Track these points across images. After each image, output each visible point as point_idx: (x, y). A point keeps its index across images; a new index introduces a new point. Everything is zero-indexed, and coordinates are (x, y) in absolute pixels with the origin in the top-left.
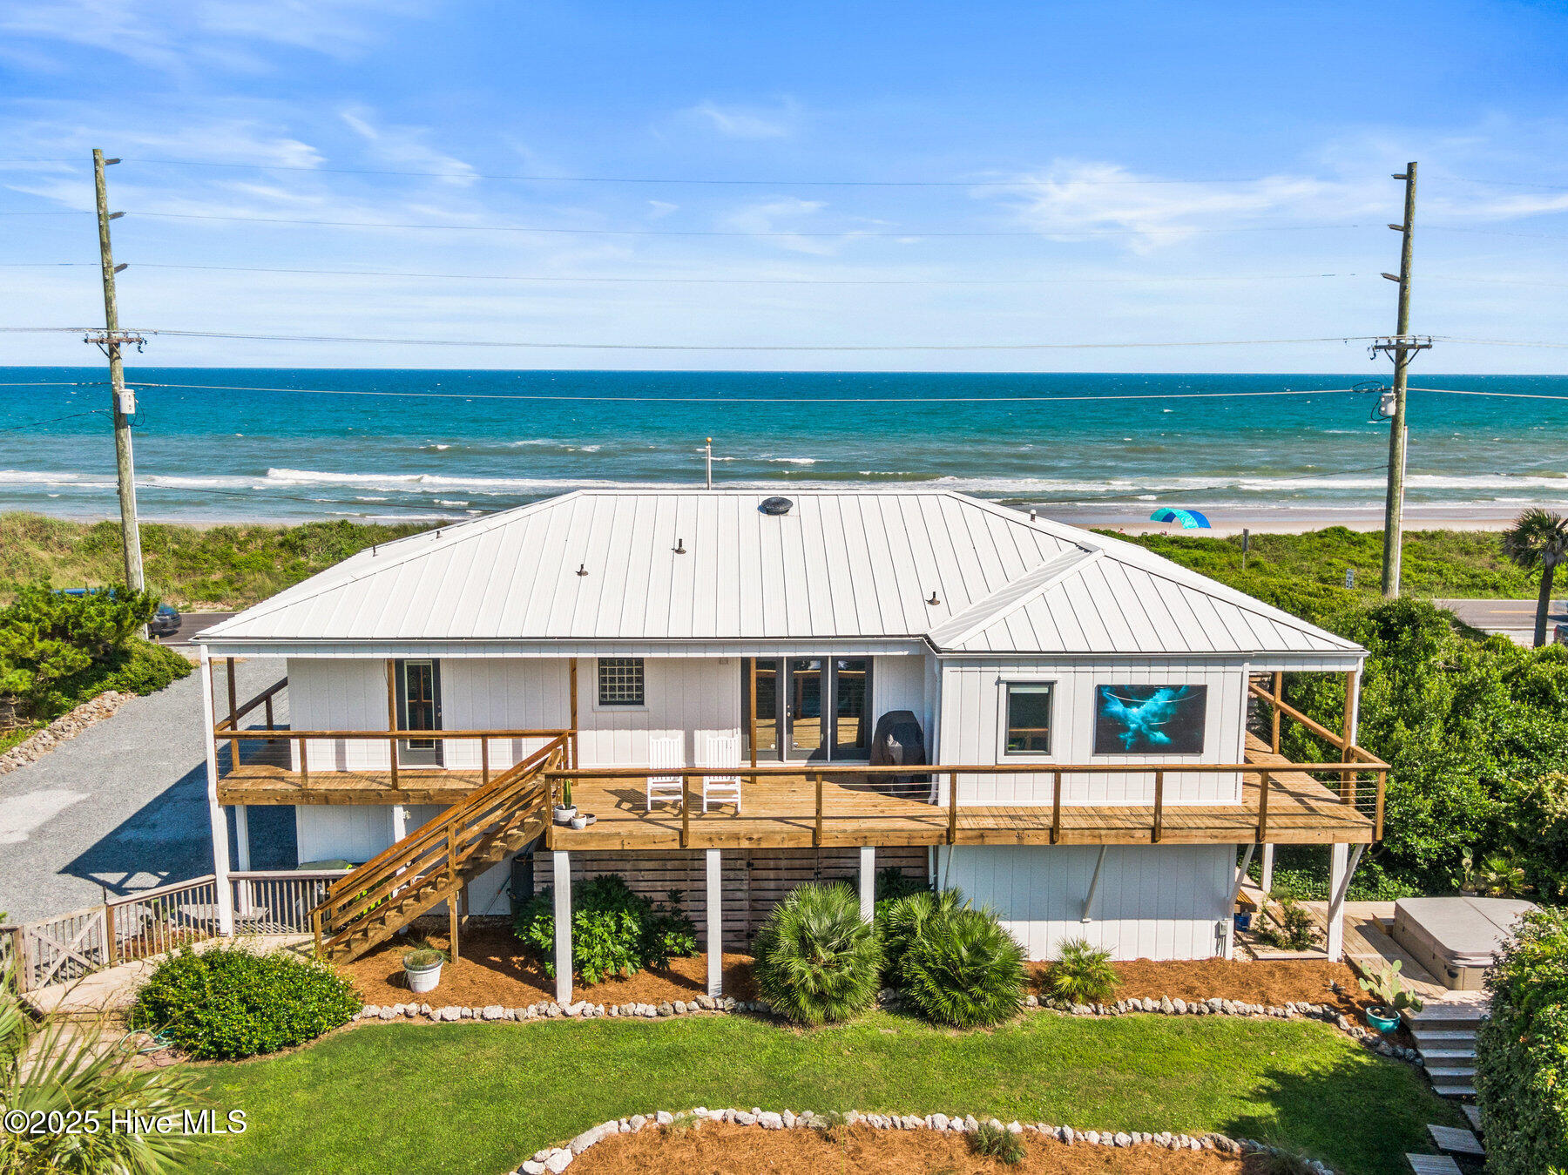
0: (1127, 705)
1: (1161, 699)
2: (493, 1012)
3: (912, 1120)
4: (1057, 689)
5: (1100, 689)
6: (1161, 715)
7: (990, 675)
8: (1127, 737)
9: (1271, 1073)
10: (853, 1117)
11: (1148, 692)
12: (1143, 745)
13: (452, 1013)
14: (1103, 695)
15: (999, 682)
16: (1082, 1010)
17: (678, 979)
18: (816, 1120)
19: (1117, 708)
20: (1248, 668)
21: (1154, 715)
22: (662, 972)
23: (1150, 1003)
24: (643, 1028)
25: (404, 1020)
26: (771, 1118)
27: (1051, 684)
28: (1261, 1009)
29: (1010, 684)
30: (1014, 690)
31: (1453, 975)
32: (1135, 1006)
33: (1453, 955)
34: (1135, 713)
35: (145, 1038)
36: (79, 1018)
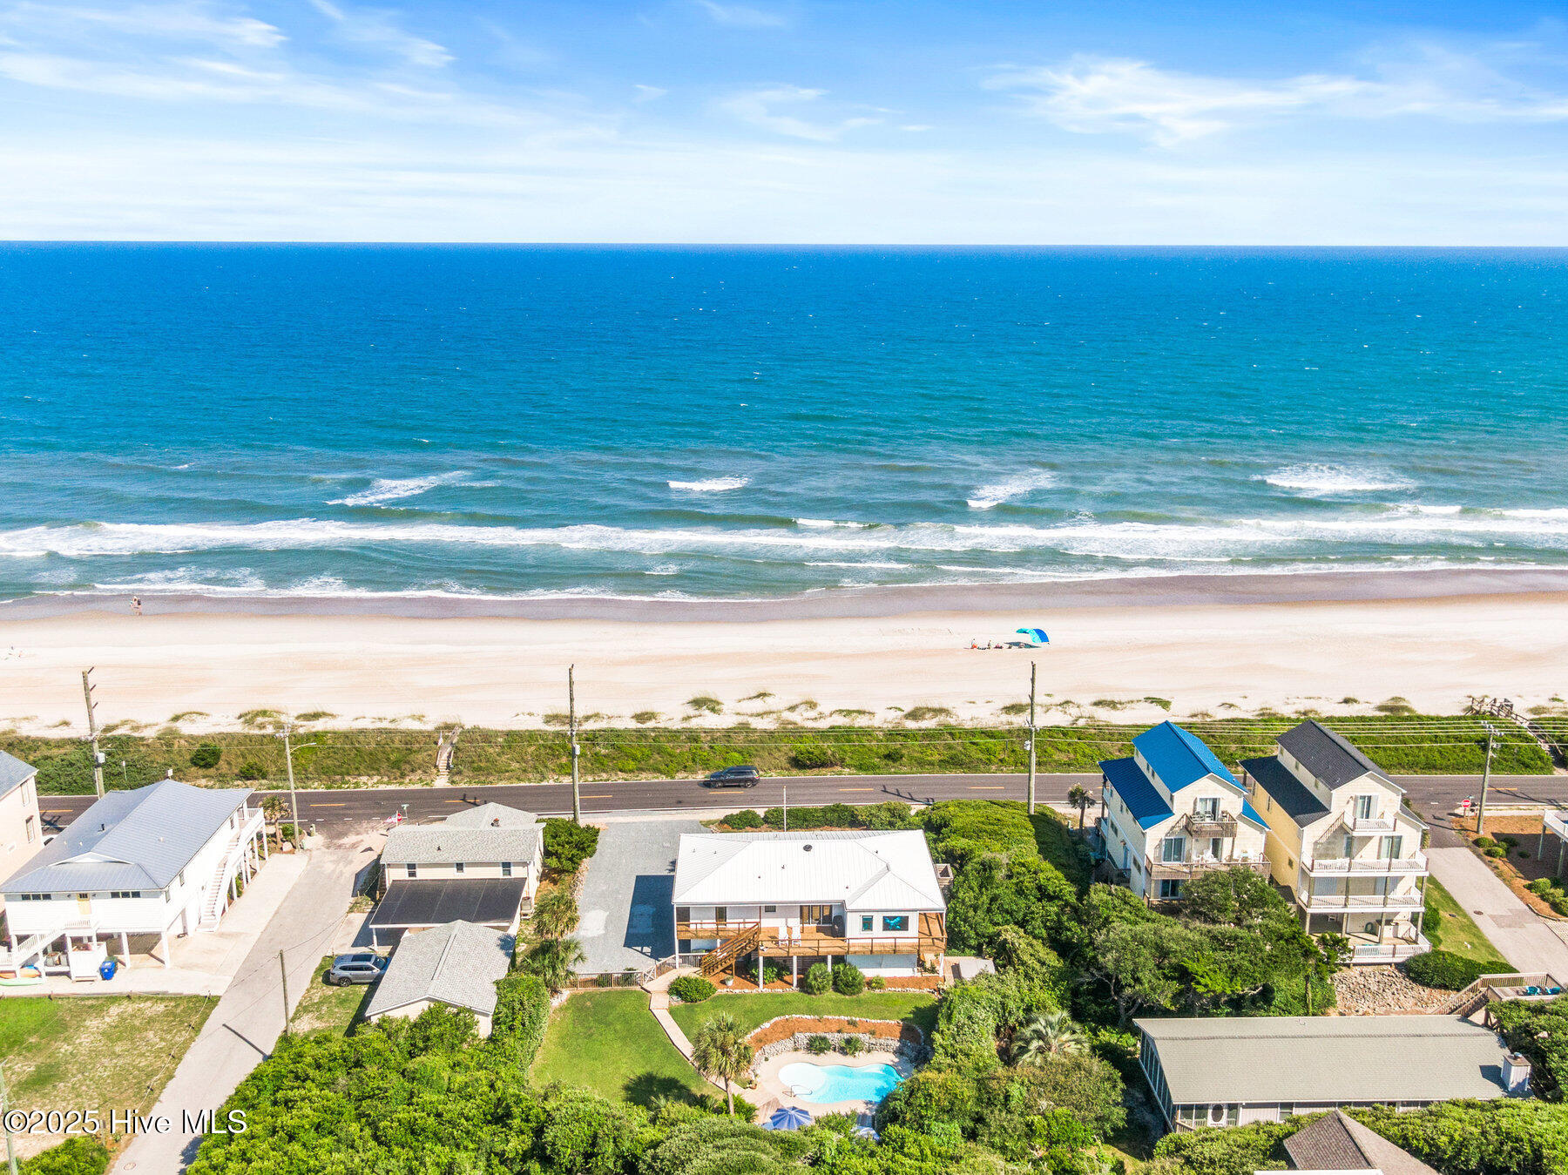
0: (890, 920)
1: (898, 919)
2: (747, 991)
3: (837, 1017)
4: (874, 917)
5: (884, 916)
7: (859, 914)
8: (890, 927)
9: (916, 1008)
10: (825, 1017)
11: (895, 917)
12: (894, 929)
13: (737, 991)
14: (884, 918)
15: (861, 916)
16: (877, 991)
17: (786, 982)
18: (817, 1017)
19: (887, 920)
20: (918, 911)
21: (897, 922)
22: (782, 980)
23: (893, 989)
24: (781, 995)
25: (727, 992)
26: (808, 1017)
27: (872, 916)
28: (918, 989)
29: (863, 916)
30: (864, 918)
32: (889, 990)
34: (892, 922)
35: (675, 997)
36: (658, 992)
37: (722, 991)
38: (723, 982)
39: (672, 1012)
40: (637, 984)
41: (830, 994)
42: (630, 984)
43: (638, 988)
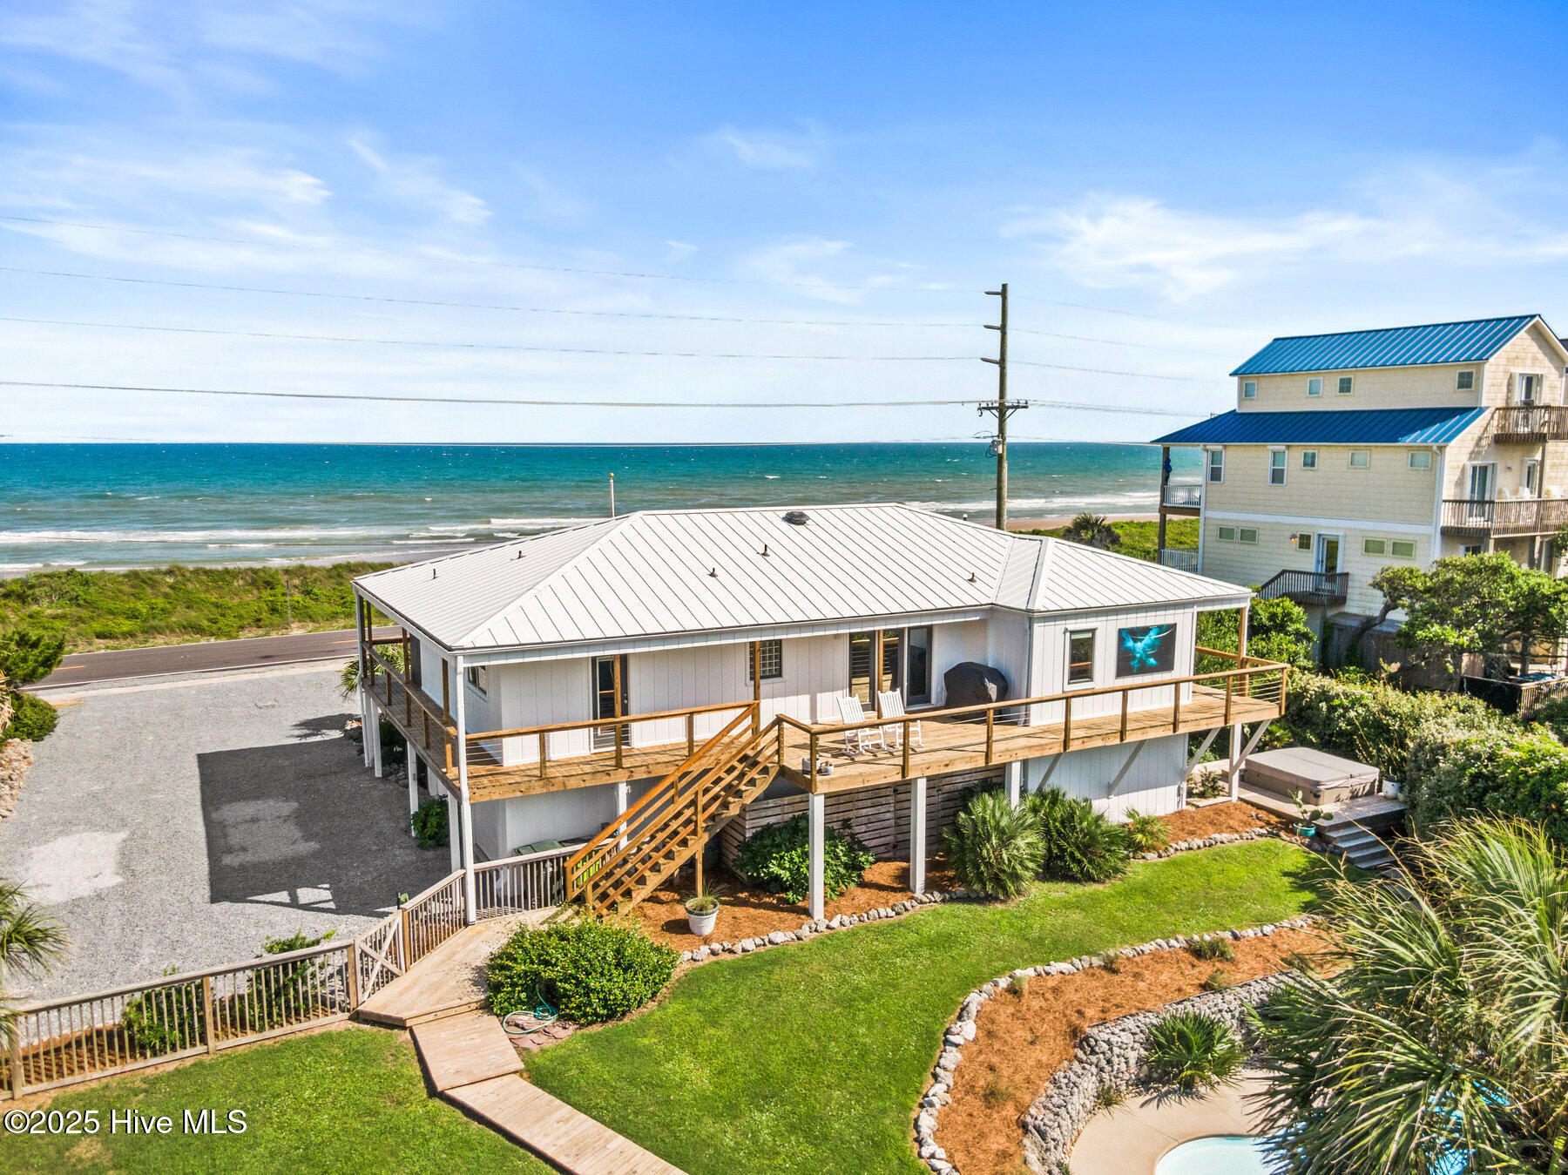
0: (1135, 641)
1: (1153, 635)
2: (780, 936)
3: (1146, 947)
4: (1098, 634)
5: (1120, 631)
6: (1151, 646)
7: (1060, 626)
8: (1135, 663)
9: (1286, 874)
10: (1116, 956)
11: (1145, 631)
12: (1144, 669)
13: (750, 944)
14: (1123, 635)
15: (1066, 630)
16: (1151, 857)
18: (1095, 961)
19: (1130, 644)
20: (1196, 609)
21: (1149, 646)
23: (1184, 845)
24: (901, 926)
25: (714, 958)
27: (1093, 631)
28: (1237, 836)
29: (1072, 632)
30: (1074, 637)
31: (1317, 796)
32: (1176, 848)
33: (1318, 783)
34: (1139, 645)
35: (526, 1018)
36: (437, 1016)
37: (688, 956)
38: (680, 927)
39: (541, 1076)
40: (328, 1005)
41: (1039, 892)
42: (294, 1013)
43: (337, 1022)
